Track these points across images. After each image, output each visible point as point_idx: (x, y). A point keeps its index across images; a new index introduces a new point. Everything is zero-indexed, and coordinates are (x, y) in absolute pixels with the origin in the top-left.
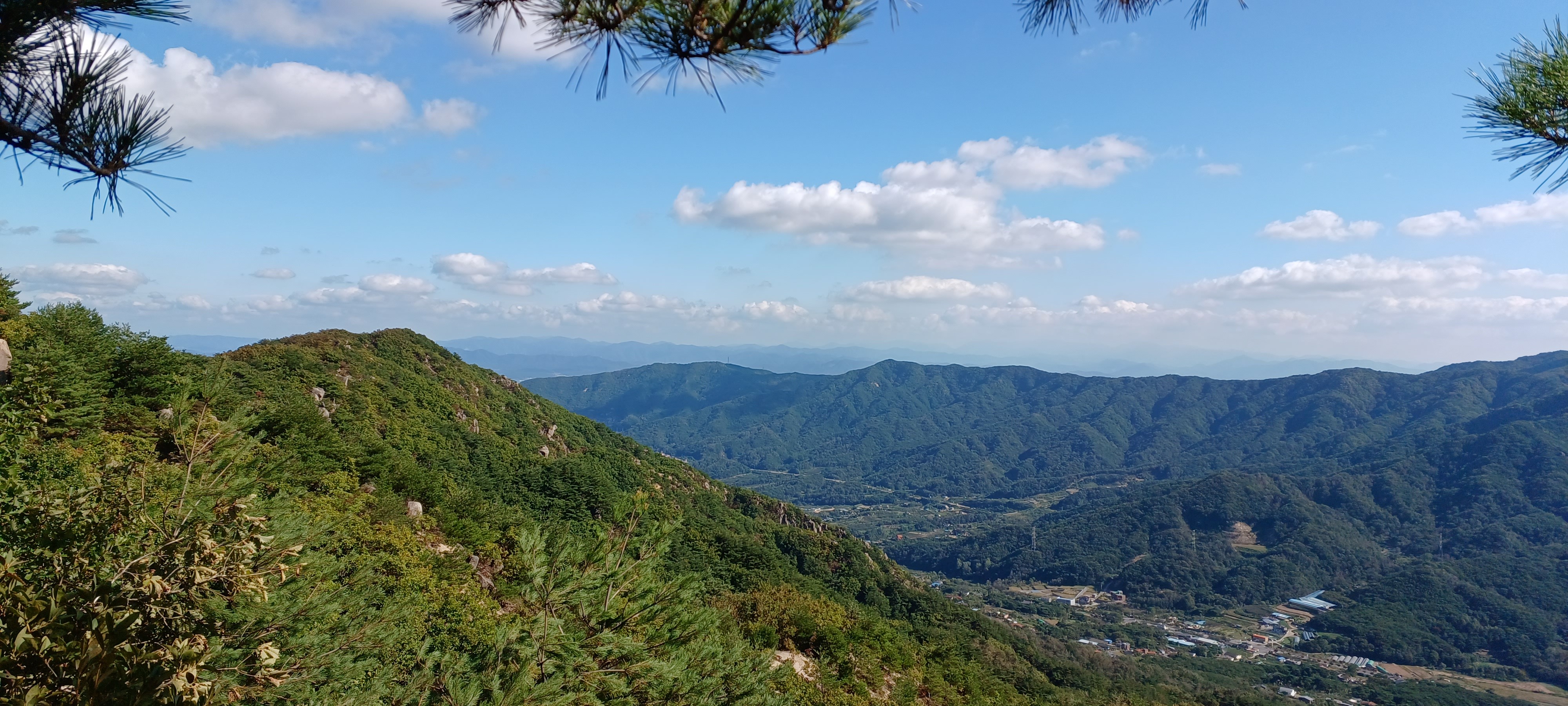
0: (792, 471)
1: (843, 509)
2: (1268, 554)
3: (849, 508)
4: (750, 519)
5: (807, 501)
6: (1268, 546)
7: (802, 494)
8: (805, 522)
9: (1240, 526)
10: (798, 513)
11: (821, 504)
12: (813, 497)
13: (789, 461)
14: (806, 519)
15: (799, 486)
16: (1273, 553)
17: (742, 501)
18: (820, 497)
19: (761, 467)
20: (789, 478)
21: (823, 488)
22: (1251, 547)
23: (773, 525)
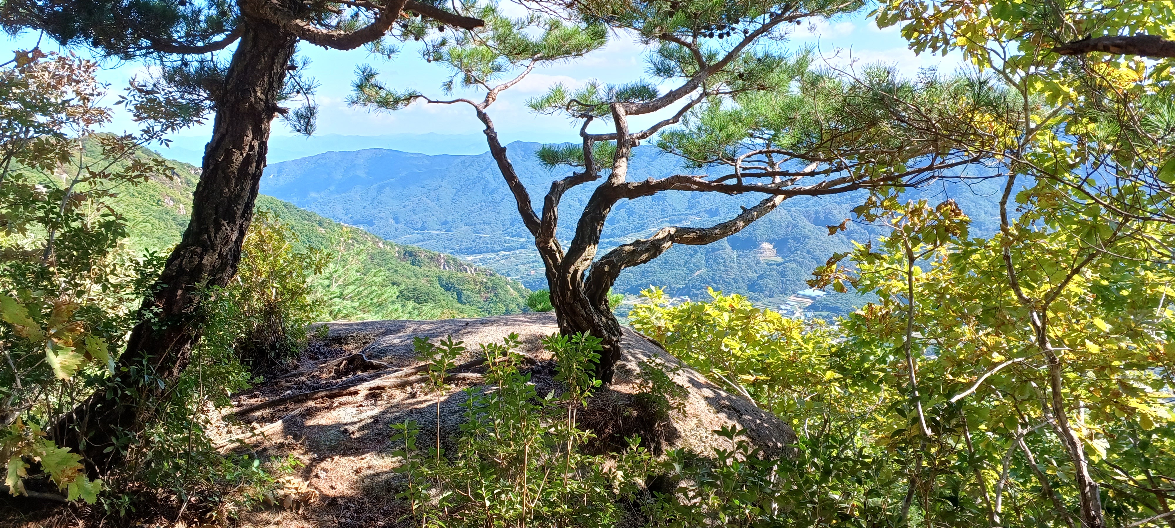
0: (448, 231)
1: (489, 256)
2: (784, 263)
3: (494, 254)
4: (417, 268)
5: (461, 252)
6: (783, 258)
7: (457, 247)
8: (460, 267)
9: (766, 245)
10: (455, 261)
11: (473, 253)
12: (466, 248)
13: (445, 223)
14: (461, 265)
15: (454, 241)
16: (787, 262)
17: (411, 256)
18: (471, 248)
19: (423, 229)
20: (446, 236)
21: (473, 241)
22: (772, 259)
23: (436, 271)
